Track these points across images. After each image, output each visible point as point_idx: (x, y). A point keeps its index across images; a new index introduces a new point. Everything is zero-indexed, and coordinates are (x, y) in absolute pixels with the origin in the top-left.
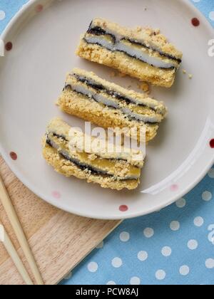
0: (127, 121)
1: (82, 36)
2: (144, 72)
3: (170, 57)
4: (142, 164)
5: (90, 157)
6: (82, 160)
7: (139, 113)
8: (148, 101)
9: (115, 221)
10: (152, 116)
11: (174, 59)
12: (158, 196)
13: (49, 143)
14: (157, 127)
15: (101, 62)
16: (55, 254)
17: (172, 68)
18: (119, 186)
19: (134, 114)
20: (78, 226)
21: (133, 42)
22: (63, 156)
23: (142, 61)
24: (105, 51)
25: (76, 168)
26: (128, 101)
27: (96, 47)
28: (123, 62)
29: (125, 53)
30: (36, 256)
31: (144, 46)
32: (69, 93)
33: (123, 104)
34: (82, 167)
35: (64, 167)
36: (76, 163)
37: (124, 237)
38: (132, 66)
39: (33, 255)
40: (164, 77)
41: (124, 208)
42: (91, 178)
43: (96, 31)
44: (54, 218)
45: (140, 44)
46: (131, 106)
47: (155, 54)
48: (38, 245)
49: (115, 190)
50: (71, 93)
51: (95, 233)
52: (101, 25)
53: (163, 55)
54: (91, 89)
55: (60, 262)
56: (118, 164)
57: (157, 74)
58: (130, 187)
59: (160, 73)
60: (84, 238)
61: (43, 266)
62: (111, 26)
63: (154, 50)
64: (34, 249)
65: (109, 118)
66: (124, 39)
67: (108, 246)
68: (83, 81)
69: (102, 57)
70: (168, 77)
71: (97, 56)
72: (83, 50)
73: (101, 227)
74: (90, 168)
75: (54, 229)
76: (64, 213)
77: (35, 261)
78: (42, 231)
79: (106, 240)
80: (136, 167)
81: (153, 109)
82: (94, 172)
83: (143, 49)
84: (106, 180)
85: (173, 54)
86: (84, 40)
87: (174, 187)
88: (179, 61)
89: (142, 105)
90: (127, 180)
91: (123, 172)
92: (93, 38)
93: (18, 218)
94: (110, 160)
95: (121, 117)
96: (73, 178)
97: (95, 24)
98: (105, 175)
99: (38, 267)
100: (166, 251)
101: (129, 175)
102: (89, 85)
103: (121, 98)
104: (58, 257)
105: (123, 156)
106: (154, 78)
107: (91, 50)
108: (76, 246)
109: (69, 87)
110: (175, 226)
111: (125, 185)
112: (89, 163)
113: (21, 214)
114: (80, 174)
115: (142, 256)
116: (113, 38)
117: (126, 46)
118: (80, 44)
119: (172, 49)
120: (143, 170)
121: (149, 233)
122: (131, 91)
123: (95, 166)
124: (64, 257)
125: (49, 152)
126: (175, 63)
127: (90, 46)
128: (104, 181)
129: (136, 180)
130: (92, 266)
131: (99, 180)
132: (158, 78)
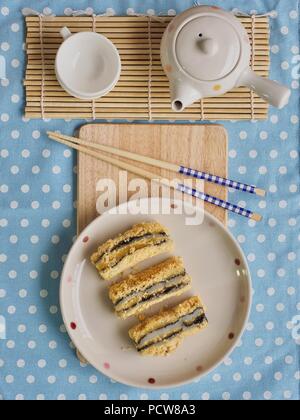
0: (133, 288)
1: (204, 308)
2: (152, 325)
3: (146, 347)
4: (102, 274)
5: (134, 249)
6: (136, 243)
7: (132, 299)
8: (133, 312)
9: (82, 229)
10: (123, 305)
11: (144, 348)
12: (74, 265)
13: (164, 234)
14: (114, 302)
15: (180, 305)
16: (96, 175)
17: (139, 342)
18: (102, 249)
19: (133, 296)
21: (174, 334)
22: (149, 234)
23: (159, 328)
24: (184, 314)
26: (144, 300)
27: (191, 311)
28: (169, 318)
29: (172, 324)
30: (105, 164)
31: (166, 338)
32: (180, 272)
33: (145, 295)
34: (132, 239)
35: (141, 229)
36: (137, 238)
37: (66, 223)
38: (161, 321)
39: (107, 162)
40: (138, 333)
41: (86, 240)
42: (121, 239)
43: (200, 319)
45: (169, 337)
46: (140, 299)
47: (155, 340)
48: (110, 170)
49: (101, 245)
51: (86, 210)
52: (201, 325)
53: (151, 344)
54: (170, 285)
55: (89, 173)
56: (114, 261)
57: (144, 331)
58: (94, 256)
59: (143, 333)
61: (96, 161)
62: (195, 330)
63: (158, 341)
64: (110, 166)
65: (145, 280)
66: (181, 330)
67: (70, 209)
68: (179, 285)
70: (136, 335)
71: (186, 306)
72: (196, 302)
73: (86, 216)
74: (127, 243)
79: (75, 211)
80: (103, 270)
81: (126, 309)
82: (123, 243)
83: (165, 336)
84: (112, 246)
85: (146, 350)
86: (201, 308)
87: (70, 280)
88: (139, 350)
89: (134, 305)
90: (100, 258)
91: (108, 259)
92: (198, 314)
94: (121, 258)
95: (138, 288)
96: (130, 228)
97: (204, 322)
98: (115, 248)
100: (35, 239)
101: (103, 261)
102: (174, 287)
103: (150, 298)
104: (92, 175)
105: (116, 268)
106: (143, 327)
107: (192, 306)
109: (183, 274)
110: (44, 258)
111: (99, 253)
112: (131, 245)
114: (130, 235)
115: (45, 223)
116: (187, 325)
117: (175, 328)
118: (202, 303)
119: (149, 352)
120: (98, 271)
121: (55, 239)
122: (147, 307)
123: (125, 247)
124: (89, 179)
125: (158, 229)
126: (140, 346)
127: (195, 308)
128: (112, 243)
129: (96, 262)
130: (67, 188)
131: (116, 242)
132: (141, 329)
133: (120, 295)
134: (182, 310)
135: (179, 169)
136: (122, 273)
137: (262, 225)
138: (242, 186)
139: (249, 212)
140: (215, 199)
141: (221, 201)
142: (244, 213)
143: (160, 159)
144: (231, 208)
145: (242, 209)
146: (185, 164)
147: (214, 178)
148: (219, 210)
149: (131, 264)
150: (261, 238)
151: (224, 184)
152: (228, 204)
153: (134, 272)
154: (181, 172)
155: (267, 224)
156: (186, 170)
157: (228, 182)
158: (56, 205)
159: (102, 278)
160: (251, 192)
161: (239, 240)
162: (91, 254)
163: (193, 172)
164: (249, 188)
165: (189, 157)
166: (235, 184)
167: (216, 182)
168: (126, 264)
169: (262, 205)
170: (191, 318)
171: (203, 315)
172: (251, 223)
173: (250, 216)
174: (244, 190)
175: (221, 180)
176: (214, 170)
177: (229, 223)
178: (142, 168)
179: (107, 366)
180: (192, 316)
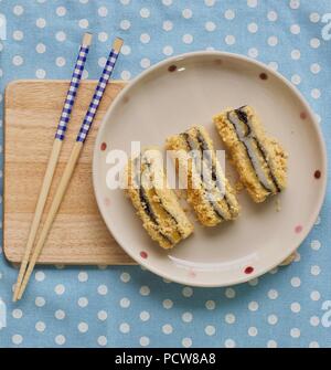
1: (229, 110)
2: (248, 175)
3: (275, 182)
4: (185, 236)
5: (155, 197)
6: (147, 195)
8: (232, 197)
9: (131, 259)
10: (224, 210)
11: (276, 185)
12: (176, 270)
14: (220, 220)
15: (224, 140)
16: (65, 242)
17: (269, 190)
18: (155, 236)
20: (100, 237)
21: (259, 147)
23: (252, 166)
24: (235, 135)
25: (138, 195)
27: (231, 126)
28: (240, 154)
29: (247, 150)
30: (52, 231)
31: (264, 157)
32: (183, 140)
34: (143, 199)
36: (142, 192)
37: (125, 277)
38: (243, 163)
39: (51, 228)
40: (258, 192)
41: (144, 255)
42: (142, 212)
43: (242, 115)
44: (89, 216)
45: (263, 153)
47: (266, 171)
48: (60, 225)
49: (150, 236)
50: (184, 141)
51: (108, 254)
52: (249, 115)
53: (272, 176)
55: (65, 250)
56: (169, 221)
57: (255, 185)
58: (163, 244)
59: (258, 186)
60: (96, 250)
61: (49, 242)
62: (255, 122)
63: (268, 167)
64: (55, 225)
66: (255, 139)
67: (107, 272)
68: (200, 141)
69: (228, 137)
70: (260, 194)
71: (226, 133)
72: (220, 120)
73: (115, 254)
74: (148, 205)
75: (82, 224)
76: (101, 219)
77: (48, 234)
78: (74, 217)
79: (110, 267)
80: (180, 234)
81: (229, 206)
82: (148, 210)
83: (262, 159)
84: (151, 223)
85: (279, 182)
86: (228, 113)
87: (193, 275)
88: (279, 190)
90: (165, 238)
91: (167, 229)
92: (235, 118)
93: (65, 193)
94: (166, 213)
95: (202, 191)
96: (130, 201)
97: (245, 110)
98: (153, 219)
99: (46, 239)
100: (145, 316)
101: (169, 235)
105: (178, 219)
106: (250, 185)
107: (226, 125)
108: (86, 250)
109: (186, 136)
110: (168, 304)
111: (160, 239)
112: (150, 200)
113: (70, 192)
114: (137, 202)
115: (125, 303)
116: (249, 131)
117: (252, 146)
118: (222, 113)
119: (282, 178)
120: (182, 241)
121: (145, 291)
123: (153, 207)
124: (70, 251)
126: (274, 189)
127: (227, 122)
128: (148, 223)
129: (171, 243)
130: (83, 276)
131: (146, 219)
132: (253, 188)
133: (211, 213)
134: (230, 137)
135: (58, 140)
136: (185, 211)
137: (128, 37)
138: (80, 63)
139: (112, 54)
140: (95, 97)
141: (98, 88)
142: (113, 60)
143: (46, 164)
144: (106, 77)
145: (108, 63)
146: (52, 133)
147: (70, 97)
148: (109, 91)
149: (174, 200)
150: (145, 38)
151: (77, 85)
152: (101, 80)
153: (184, 196)
154: (62, 138)
155: (127, 32)
156: (60, 132)
157: (75, 80)
158: (103, 290)
159: (191, 235)
160: (87, 51)
161: (147, 66)
162: (162, 248)
163: (62, 124)
164: (82, 54)
165: (44, 128)
166: (77, 72)
167: (74, 94)
168: (174, 206)
169: (103, 37)
170: (241, 126)
171: (236, 111)
172: (126, 50)
173: (116, 52)
174: (84, 59)
175: (72, 89)
176: (59, 96)
177: (126, 78)
178: (57, 185)
179: (298, 229)
180: (237, 126)
